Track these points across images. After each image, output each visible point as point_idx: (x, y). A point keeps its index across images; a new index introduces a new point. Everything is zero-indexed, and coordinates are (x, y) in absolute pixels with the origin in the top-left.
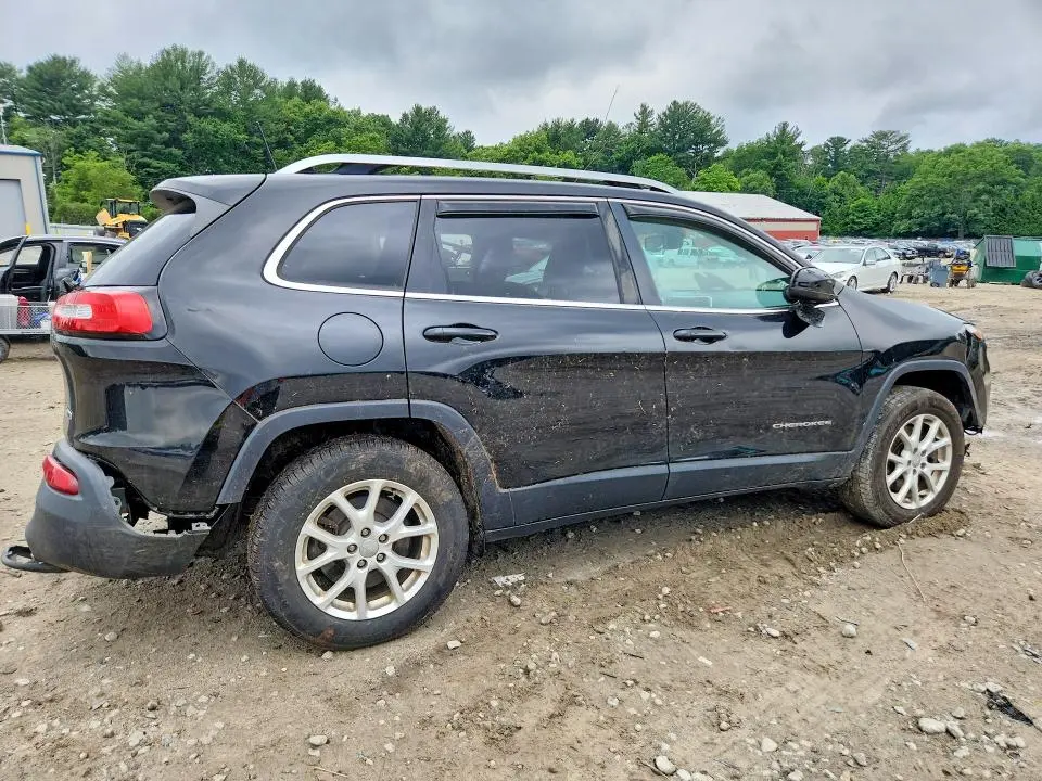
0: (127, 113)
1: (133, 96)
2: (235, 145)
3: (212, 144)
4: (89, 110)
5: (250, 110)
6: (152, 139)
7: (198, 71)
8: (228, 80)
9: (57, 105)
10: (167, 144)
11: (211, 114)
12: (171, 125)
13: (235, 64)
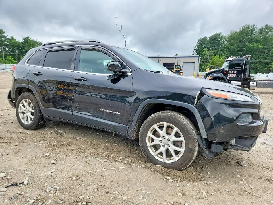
0: (230, 44)
1: (232, 40)
2: (259, 49)
3: (251, 50)
4: (221, 45)
5: (266, 39)
6: (235, 50)
7: (252, 30)
8: (261, 31)
9: (214, 45)
10: (238, 51)
11: (253, 42)
12: (241, 46)
13: (264, 26)
